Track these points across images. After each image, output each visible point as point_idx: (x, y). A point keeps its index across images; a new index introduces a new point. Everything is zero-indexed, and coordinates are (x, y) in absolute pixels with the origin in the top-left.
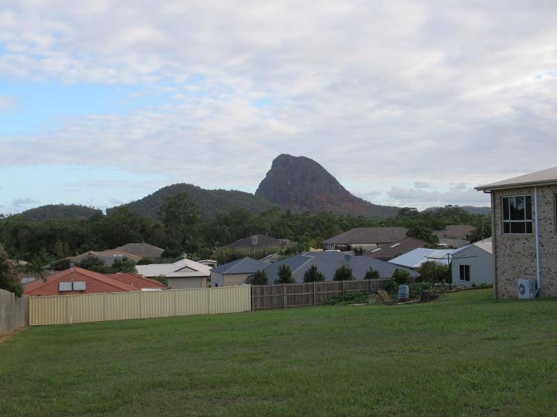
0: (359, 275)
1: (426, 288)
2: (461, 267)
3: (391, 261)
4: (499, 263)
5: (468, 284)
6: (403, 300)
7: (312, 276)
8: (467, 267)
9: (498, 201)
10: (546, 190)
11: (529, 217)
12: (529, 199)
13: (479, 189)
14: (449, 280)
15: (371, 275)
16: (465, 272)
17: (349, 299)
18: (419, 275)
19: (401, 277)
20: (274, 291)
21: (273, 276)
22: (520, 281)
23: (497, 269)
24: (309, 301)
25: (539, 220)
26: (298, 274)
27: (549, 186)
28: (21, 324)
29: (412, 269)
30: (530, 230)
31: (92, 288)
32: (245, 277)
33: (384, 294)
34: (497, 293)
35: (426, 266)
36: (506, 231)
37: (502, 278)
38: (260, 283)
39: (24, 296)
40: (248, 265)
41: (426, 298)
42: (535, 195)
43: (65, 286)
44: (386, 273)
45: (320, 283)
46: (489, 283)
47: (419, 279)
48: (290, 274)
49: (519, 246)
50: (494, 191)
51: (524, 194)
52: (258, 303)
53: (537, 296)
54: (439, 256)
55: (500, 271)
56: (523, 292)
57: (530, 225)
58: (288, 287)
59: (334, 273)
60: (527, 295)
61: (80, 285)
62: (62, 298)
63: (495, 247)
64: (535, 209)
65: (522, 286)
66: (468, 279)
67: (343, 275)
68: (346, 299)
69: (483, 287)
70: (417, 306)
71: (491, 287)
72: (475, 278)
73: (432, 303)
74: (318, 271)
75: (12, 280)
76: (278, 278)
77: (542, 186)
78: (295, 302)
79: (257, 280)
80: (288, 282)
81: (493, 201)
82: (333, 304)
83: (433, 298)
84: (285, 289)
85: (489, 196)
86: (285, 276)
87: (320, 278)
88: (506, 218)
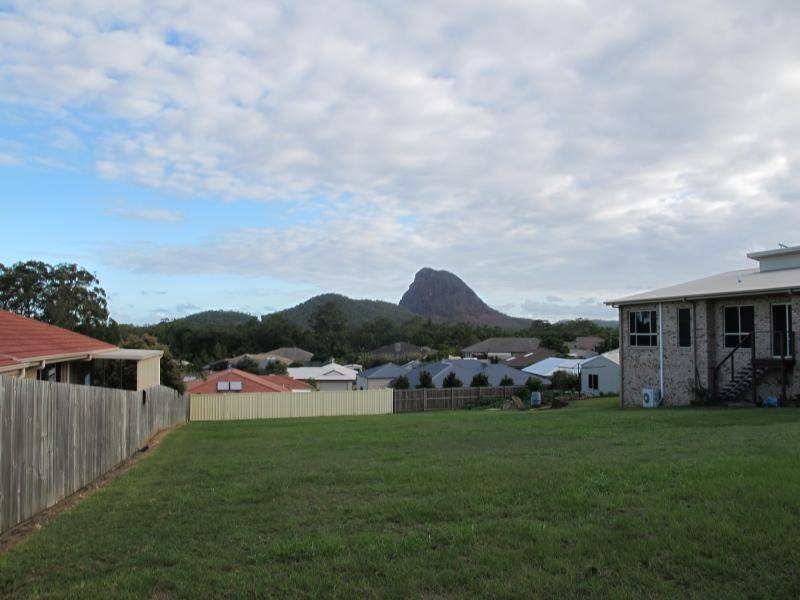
0: (494, 381)
1: (556, 395)
2: (590, 376)
3: (527, 369)
4: (626, 374)
5: (596, 393)
6: (535, 406)
7: (451, 381)
8: (596, 377)
9: (625, 316)
10: (670, 307)
11: (654, 330)
12: (654, 315)
13: (608, 304)
14: (579, 388)
15: (507, 382)
16: (594, 381)
18: (550, 383)
19: (534, 384)
20: (415, 395)
21: (414, 381)
22: (645, 391)
23: (623, 379)
24: (446, 406)
25: (664, 333)
26: (437, 380)
27: (673, 302)
28: (182, 419)
29: (545, 377)
30: (654, 341)
31: (248, 388)
32: (389, 381)
33: (518, 400)
34: (623, 401)
35: (558, 375)
36: (633, 342)
37: (627, 387)
38: (402, 388)
39: (186, 394)
40: (391, 370)
41: (557, 405)
42: (660, 310)
43: (222, 386)
44: (520, 380)
45: (458, 389)
46: (616, 391)
47: (551, 387)
48: (430, 380)
49: (644, 357)
50: (623, 306)
51: (650, 309)
52: (399, 406)
53: (661, 404)
54: (571, 366)
55: (626, 381)
56: (647, 401)
57: (654, 338)
58: (428, 392)
59: (471, 379)
60: (651, 403)
61: (237, 385)
62: (220, 397)
63: (622, 358)
64: (660, 323)
65: (646, 395)
66: (596, 387)
67: (479, 381)
68: (482, 405)
69: (611, 395)
70: (547, 412)
71: (617, 395)
72: (603, 387)
73: (563, 410)
74: (456, 377)
75: (176, 379)
76: (419, 383)
77: (666, 302)
78: (434, 406)
79: (400, 384)
80: (428, 387)
81: (621, 315)
82: (470, 408)
83: (564, 404)
84: (426, 396)
85: (617, 310)
86: (426, 381)
87: (458, 384)
88: (632, 331)
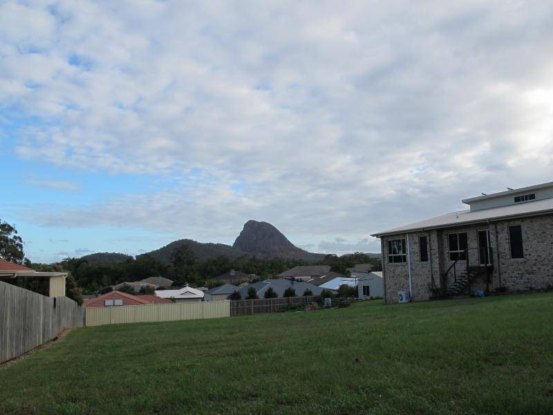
0: (299, 293)
1: (341, 300)
2: (364, 287)
3: (321, 286)
4: (387, 283)
5: (368, 298)
6: (328, 307)
7: (270, 294)
8: (368, 287)
9: (385, 243)
10: (414, 235)
11: (404, 252)
12: (404, 241)
13: (373, 236)
14: (357, 296)
15: (308, 293)
16: (366, 290)
17: (294, 308)
18: (337, 293)
19: (326, 294)
20: (245, 304)
21: (244, 294)
22: (399, 293)
23: (385, 285)
24: (267, 310)
25: (411, 254)
26: (261, 293)
27: (415, 233)
28: (81, 325)
29: (334, 290)
30: (405, 260)
31: (126, 302)
32: (226, 296)
33: (316, 305)
34: (386, 301)
35: (343, 287)
36: (391, 261)
37: (389, 291)
38: (236, 299)
39: (83, 306)
40: (228, 288)
41: (342, 305)
42: (407, 238)
43: (108, 302)
44: (316, 292)
45: (275, 299)
46: (381, 296)
47: (338, 296)
48: (256, 293)
49: (398, 270)
50: (383, 237)
51: (401, 238)
52: (234, 311)
53: (410, 301)
54: (351, 282)
55: (387, 287)
56: (402, 300)
57: (405, 257)
58: (254, 302)
59: (283, 292)
60: (404, 301)
61: (118, 302)
62: (108, 309)
63: (384, 275)
64: (408, 246)
65: (401, 295)
66: (368, 295)
67: (289, 293)
68: (291, 309)
69: (377, 298)
70: (335, 312)
71: (382, 298)
72: (373, 293)
73: (344, 310)
74: (274, 290)
76: (248, 295)
77: (411, 233)
78: (258, 311)
79: (234, 297)
80: (254, 298)
81: (382, 243)
82: (283, 312)
83: (346, 305)
84: (252, 303)
85: (379, 241)
86: (252, 294)
87: (275, 295)
88: (390, 253)
